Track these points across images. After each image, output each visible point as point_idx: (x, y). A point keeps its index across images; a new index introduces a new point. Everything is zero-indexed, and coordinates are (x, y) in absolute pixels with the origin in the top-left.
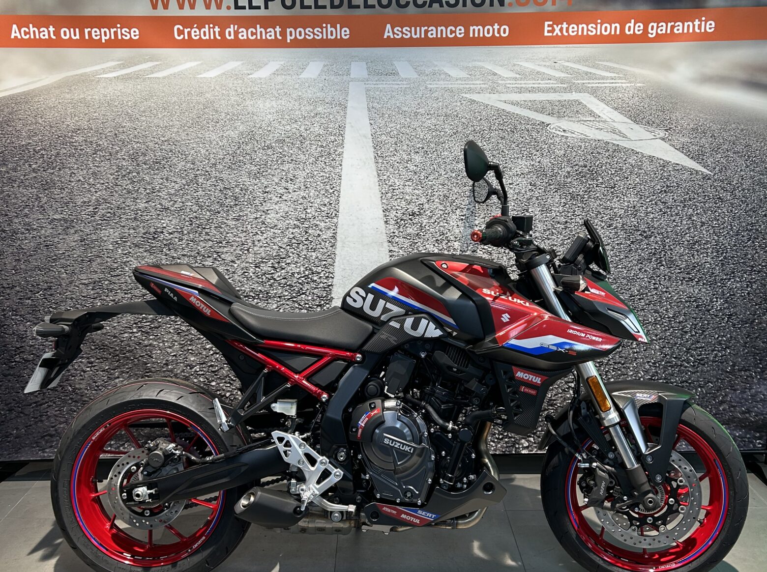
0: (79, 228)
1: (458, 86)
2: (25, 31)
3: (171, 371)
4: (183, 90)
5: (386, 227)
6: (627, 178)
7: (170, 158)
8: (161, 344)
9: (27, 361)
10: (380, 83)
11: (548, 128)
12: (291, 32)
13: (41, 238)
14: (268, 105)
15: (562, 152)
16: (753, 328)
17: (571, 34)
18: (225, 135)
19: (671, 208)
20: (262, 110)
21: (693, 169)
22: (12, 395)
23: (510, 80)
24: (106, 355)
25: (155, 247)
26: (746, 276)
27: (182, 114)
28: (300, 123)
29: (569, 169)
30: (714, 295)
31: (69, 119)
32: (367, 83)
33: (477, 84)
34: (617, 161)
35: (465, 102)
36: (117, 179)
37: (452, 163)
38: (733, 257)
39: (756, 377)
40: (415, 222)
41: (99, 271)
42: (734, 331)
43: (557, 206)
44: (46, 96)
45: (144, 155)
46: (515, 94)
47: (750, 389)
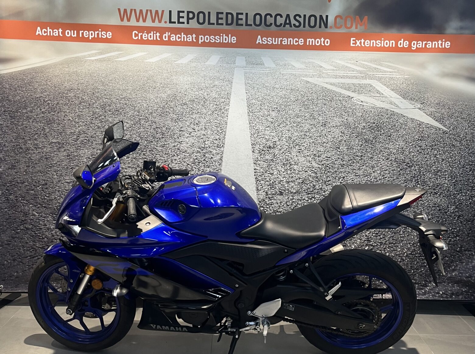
0: (67, 148)
1: (299, 73)
2: (44, 31)
4: (136, 68)
5: (253, 154)
6: (398, 131)
7: (125, 108)
9: (28, 229)
10: (253, 69)
11: (352, 100)
12: (202, 38)
13: (43, 153)
14: (185, 79)
15: (361, 114)
16: (473, 225)
17: (366, 45)
18: (159, 96)
19: (424, 150)
21: (437, 127)
22: (16, 250)
23: (330, 71)
26: (468, 193)
27: (134, 83)
28: (204, 91)
29: (364, 124)
30: (450, 203)
31: (66, 83)
32: (245, 69)
33: (310, 72)
34: (393, 121)
35: (303, 82)
36: (92, 119)
37: (294, 118)
38: (461, 181)
40: (271, 152)
42: (461, 226)
43: (357, 146)
44: (54, 69)
45: (110, 106)
46: (332, 79)
47: (471, 263)
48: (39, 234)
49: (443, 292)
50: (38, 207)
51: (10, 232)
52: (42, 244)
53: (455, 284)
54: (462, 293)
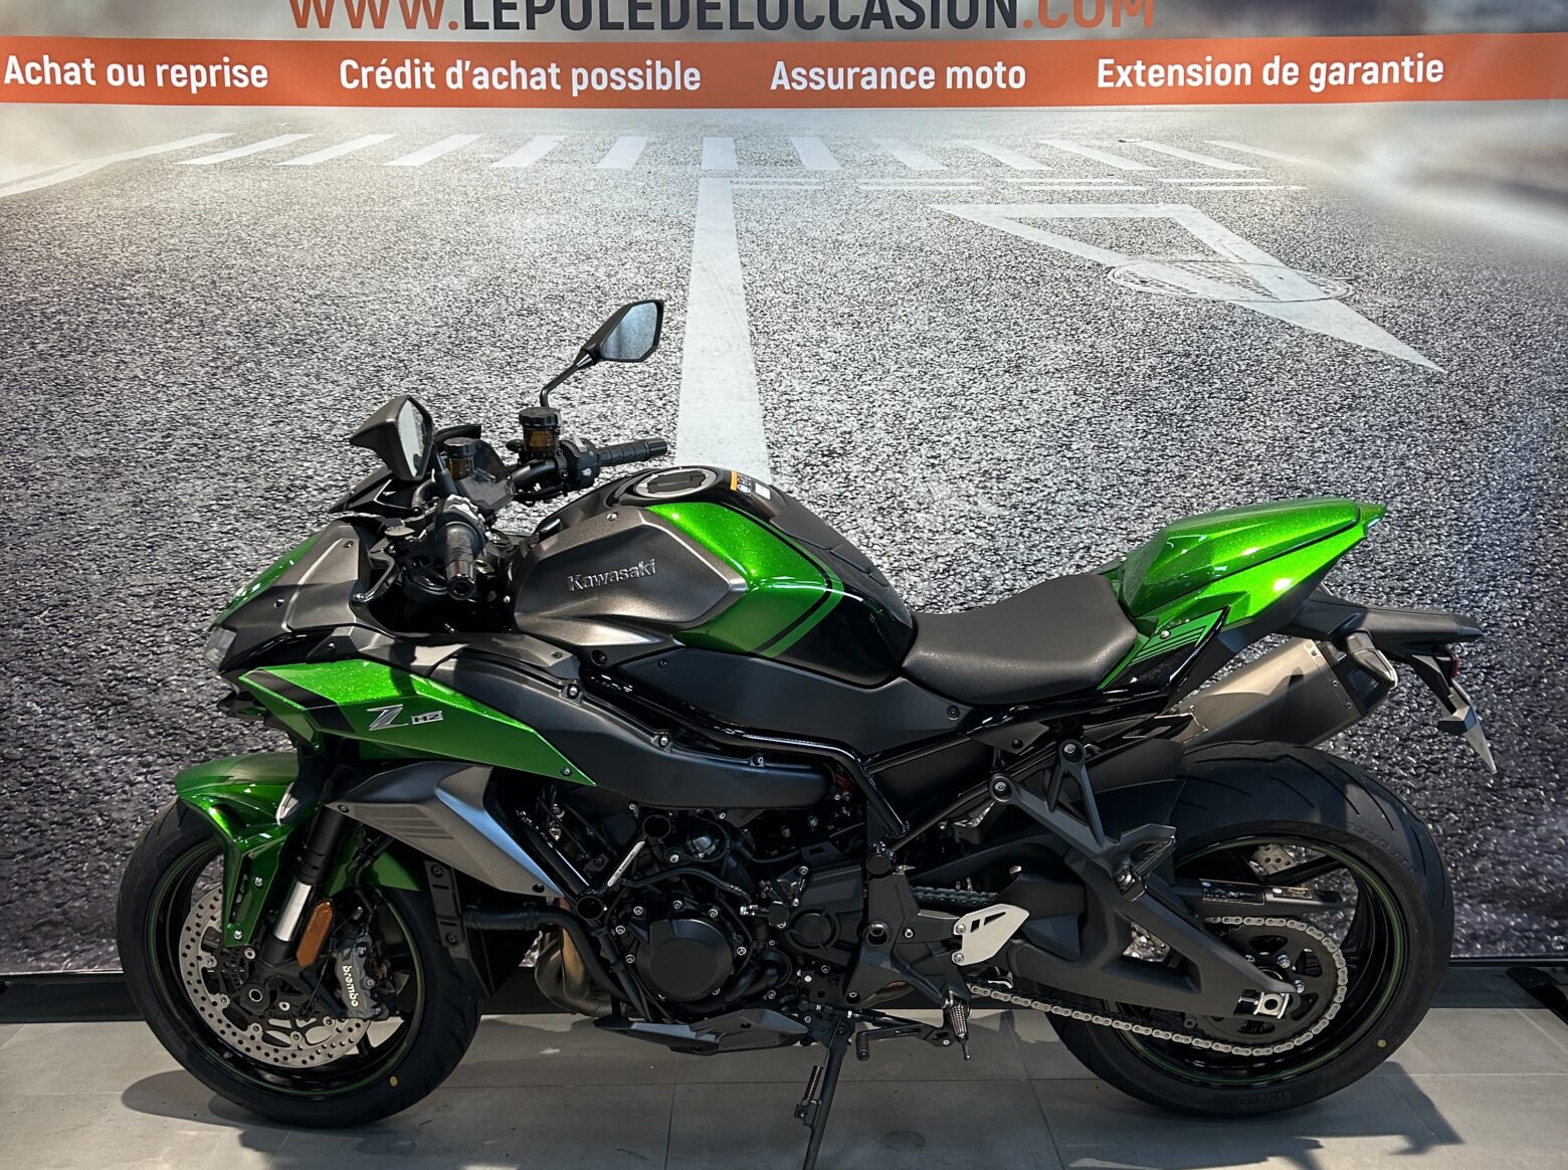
0: (131, 477)
1: (921, 188)
2: (33, 69)
4: (357, 191)
6: (1271, 380)
7: (324, 333)
9: (9, 760)
10: (763, 180)
11: (1109, 276)
12: (580, 76)
13: (50, 498)
14: (530, 223)
15: (1140, 326)
16: (1539, 695)
17: (1153, 84)
18: (440, 285)
19: (1363, 441)
21: (1406, 361)
23: (1030, 176)
24: (178, 747)
25: (289, 518)
26: (1519, 585)
27: (353, 242)
28: (596, 263)
29: (1153, 361)
31: (117, 250)
32: (735, 180)
33: (961, 185)
34: (1251, 344)
35: (937, 221)
36: (215, 374)
37: (911, 347)
38: (1492, 545)
39: (1548, 800)
40: (834, 470)
41: (170, 568)
42: (1500, 702)
43: (1131, 437)
44: (73, 203)
45: (272, 325)
46: (1040, 205)
47: (1536, 827)
48: (48, 778)
50: (42, 685)
52: (63, 812)
53: (1481, 902)
54: (1506, 935)
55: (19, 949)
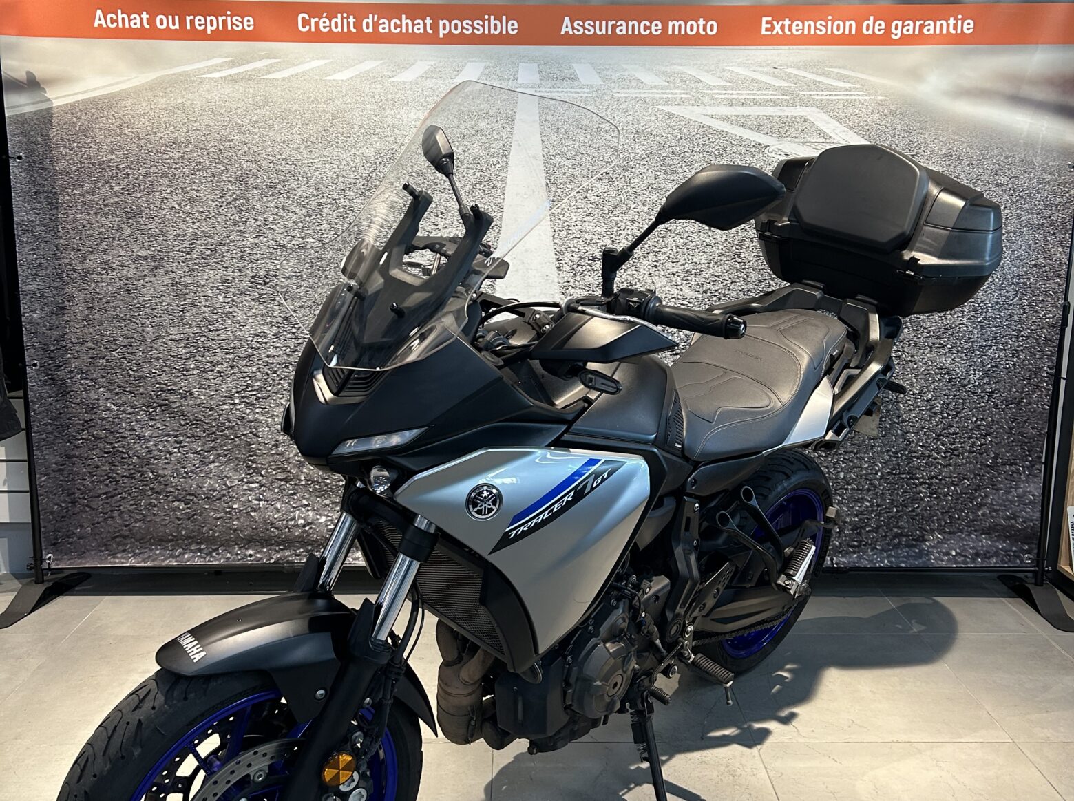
0: (170, 269)
1: (651, 95)
2: (111, 18)
3: (282, 454)
4: (308, 95)
5: (559, 274)
7: (287, 181)
8: (270, 420)
9: (97, 438)
10: (555, 90)
11: (766, 151)
12: (444, 25)
13: (121, 280)
14: (412, 115)
16: (1021, 409)
17: (795, 33)
18: (357, 153)
20: (405, 123)
22: (77, 483)
23: (718, 89)
24: (199, 432)
25: (265, 294)
26: (1011, 343)
27: (305, 126)
30: (971, 366)
31: (162, 130)
32: (538, 90)
33: (676, 94)
35: (661, 116)
36: (221, 206)
37: (644, 194)
38: (995, 318)
39: (1024, 473)
40: (596, 268)
41: (194, 323)
42: (996, 413)
44: (135, 101)
45: (256, 176)
46: (724, 107)
47: (1016, 489)
48: (120, 449)
49: (958, 550)
50: (117, 394)
51: (62, 446)
52: (129, 470)
53: (982, 534)
54: (996, 554)
55: (103, 551)
